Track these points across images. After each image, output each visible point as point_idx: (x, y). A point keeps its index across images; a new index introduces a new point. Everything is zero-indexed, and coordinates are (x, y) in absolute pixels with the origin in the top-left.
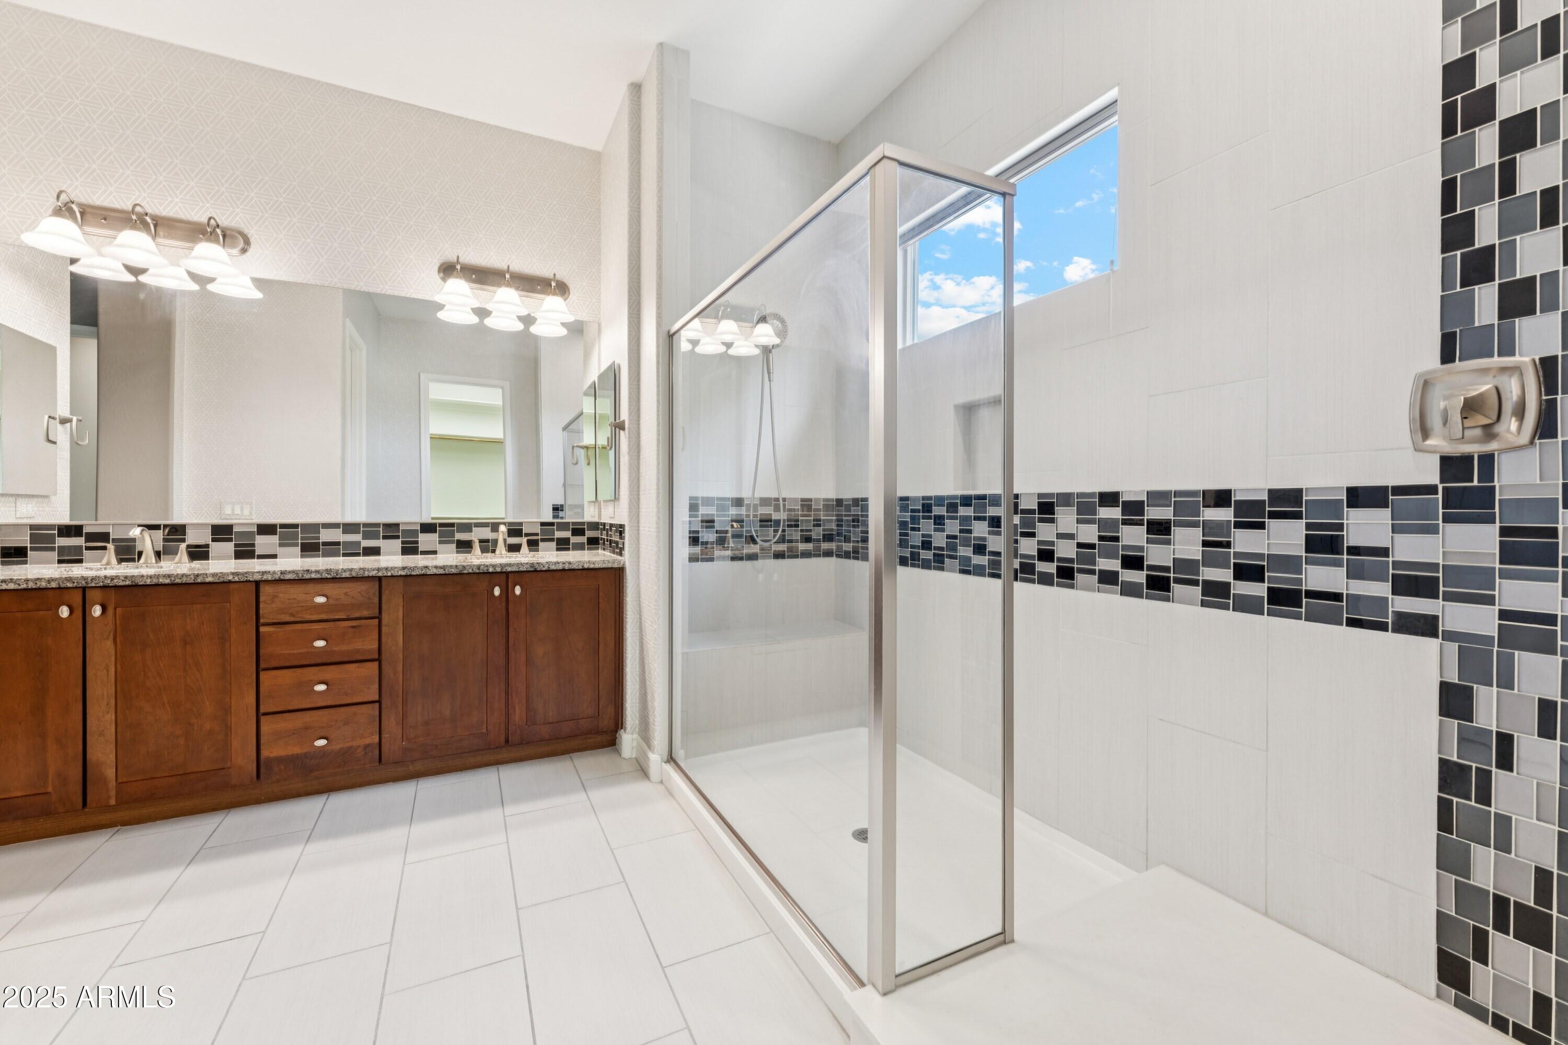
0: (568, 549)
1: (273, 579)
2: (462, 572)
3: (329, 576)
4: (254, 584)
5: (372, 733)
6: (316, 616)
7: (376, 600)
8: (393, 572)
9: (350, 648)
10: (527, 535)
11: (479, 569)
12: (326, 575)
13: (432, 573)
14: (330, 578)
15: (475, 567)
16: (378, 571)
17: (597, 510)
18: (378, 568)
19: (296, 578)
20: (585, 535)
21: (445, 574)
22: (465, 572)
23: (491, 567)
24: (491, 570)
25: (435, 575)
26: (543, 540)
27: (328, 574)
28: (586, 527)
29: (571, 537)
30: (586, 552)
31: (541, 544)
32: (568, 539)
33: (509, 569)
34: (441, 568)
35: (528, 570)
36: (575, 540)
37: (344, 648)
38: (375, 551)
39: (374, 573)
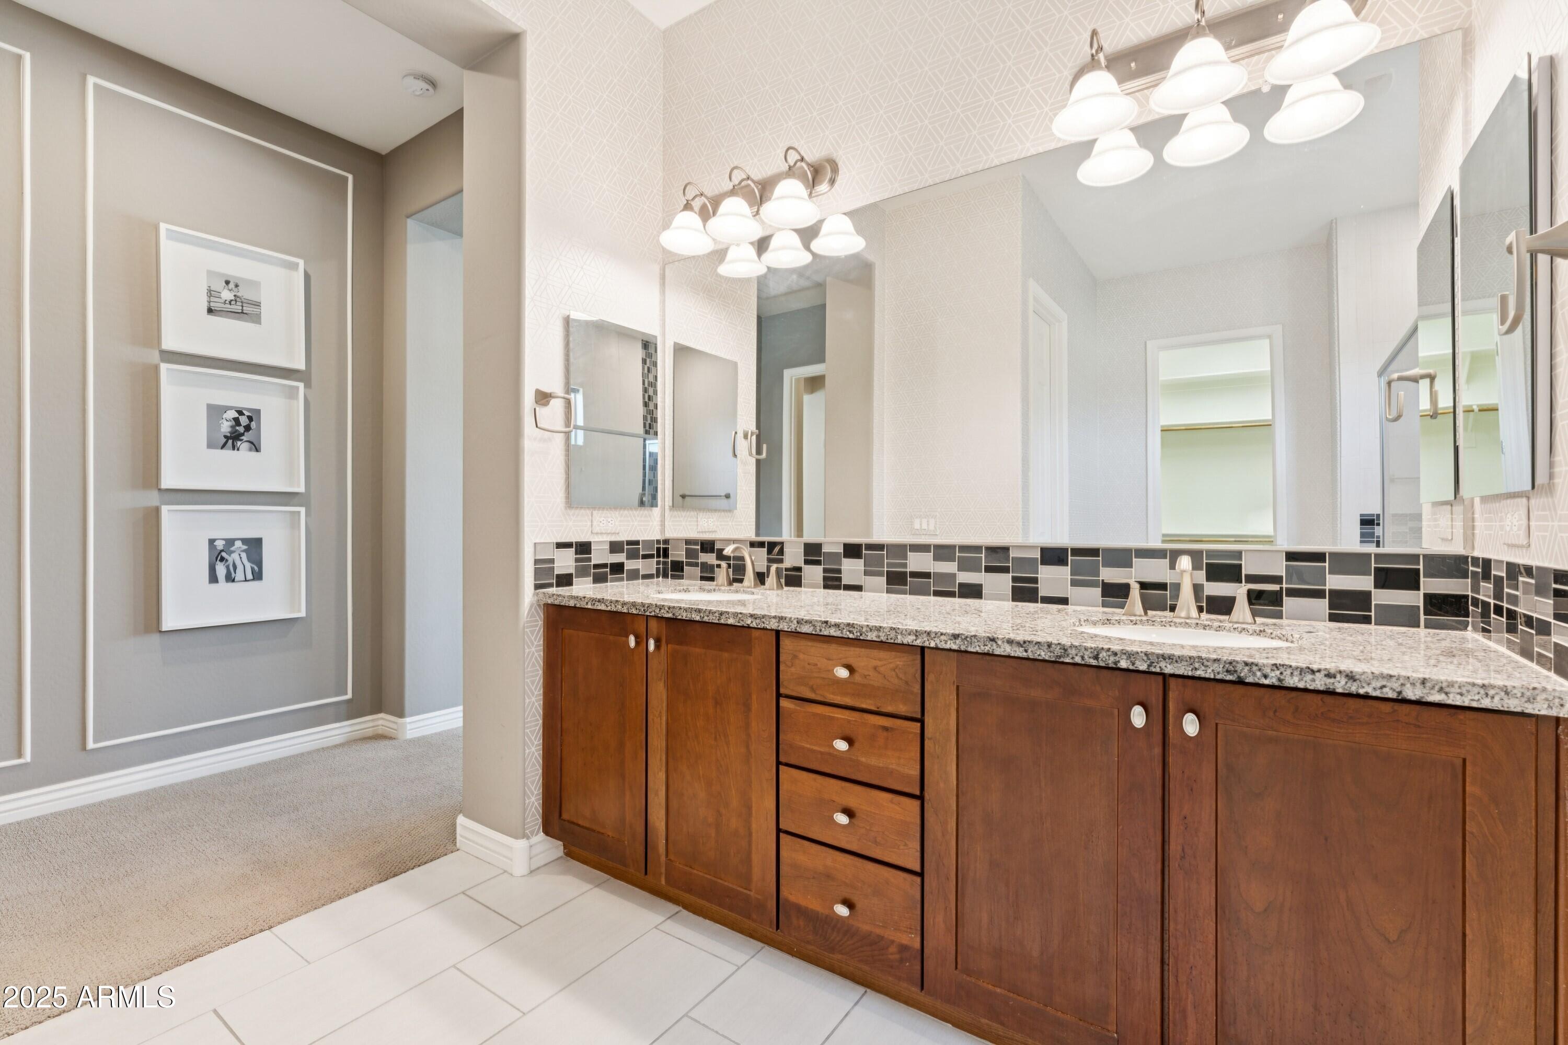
0: (1367, 620)
1: (789, 630)
2: (1062, 660)
3: (851, 636)
4: (774, 633)
5: (911, 928)
6: (839, 698)
7: (917, 688)
8: (938, 642)
9: (881, 765)
10: (1251, 579)
11: (1096, 657)
12: (848, 633)
13: (1003, 654)
14: (852, 639)
15: (1087, 654)
16: (916, 636)
17: (1459, 524)
18: (916, 631)
19: (814, 633)
20: (1418, 589)
21: (1028, 659)
22: (1067, 660)
23: (1124, 657)
24: (1123, 664)
25: (1009, 657)
26: (1292, 593)
27: (850, 632)
28: (1421, 567)
29: (1373, 590)
30: (1422, 632)
31: (1289, 603)
32: (1367, 595)
33: (1169, 669)
34: (1019, 644)
35: (1219, 677)
36: (1383, 597)
37: (873, 761)
38: (973, 591)
39: (909, 639)
